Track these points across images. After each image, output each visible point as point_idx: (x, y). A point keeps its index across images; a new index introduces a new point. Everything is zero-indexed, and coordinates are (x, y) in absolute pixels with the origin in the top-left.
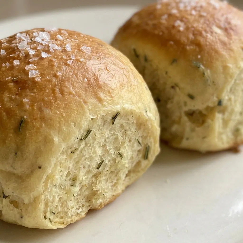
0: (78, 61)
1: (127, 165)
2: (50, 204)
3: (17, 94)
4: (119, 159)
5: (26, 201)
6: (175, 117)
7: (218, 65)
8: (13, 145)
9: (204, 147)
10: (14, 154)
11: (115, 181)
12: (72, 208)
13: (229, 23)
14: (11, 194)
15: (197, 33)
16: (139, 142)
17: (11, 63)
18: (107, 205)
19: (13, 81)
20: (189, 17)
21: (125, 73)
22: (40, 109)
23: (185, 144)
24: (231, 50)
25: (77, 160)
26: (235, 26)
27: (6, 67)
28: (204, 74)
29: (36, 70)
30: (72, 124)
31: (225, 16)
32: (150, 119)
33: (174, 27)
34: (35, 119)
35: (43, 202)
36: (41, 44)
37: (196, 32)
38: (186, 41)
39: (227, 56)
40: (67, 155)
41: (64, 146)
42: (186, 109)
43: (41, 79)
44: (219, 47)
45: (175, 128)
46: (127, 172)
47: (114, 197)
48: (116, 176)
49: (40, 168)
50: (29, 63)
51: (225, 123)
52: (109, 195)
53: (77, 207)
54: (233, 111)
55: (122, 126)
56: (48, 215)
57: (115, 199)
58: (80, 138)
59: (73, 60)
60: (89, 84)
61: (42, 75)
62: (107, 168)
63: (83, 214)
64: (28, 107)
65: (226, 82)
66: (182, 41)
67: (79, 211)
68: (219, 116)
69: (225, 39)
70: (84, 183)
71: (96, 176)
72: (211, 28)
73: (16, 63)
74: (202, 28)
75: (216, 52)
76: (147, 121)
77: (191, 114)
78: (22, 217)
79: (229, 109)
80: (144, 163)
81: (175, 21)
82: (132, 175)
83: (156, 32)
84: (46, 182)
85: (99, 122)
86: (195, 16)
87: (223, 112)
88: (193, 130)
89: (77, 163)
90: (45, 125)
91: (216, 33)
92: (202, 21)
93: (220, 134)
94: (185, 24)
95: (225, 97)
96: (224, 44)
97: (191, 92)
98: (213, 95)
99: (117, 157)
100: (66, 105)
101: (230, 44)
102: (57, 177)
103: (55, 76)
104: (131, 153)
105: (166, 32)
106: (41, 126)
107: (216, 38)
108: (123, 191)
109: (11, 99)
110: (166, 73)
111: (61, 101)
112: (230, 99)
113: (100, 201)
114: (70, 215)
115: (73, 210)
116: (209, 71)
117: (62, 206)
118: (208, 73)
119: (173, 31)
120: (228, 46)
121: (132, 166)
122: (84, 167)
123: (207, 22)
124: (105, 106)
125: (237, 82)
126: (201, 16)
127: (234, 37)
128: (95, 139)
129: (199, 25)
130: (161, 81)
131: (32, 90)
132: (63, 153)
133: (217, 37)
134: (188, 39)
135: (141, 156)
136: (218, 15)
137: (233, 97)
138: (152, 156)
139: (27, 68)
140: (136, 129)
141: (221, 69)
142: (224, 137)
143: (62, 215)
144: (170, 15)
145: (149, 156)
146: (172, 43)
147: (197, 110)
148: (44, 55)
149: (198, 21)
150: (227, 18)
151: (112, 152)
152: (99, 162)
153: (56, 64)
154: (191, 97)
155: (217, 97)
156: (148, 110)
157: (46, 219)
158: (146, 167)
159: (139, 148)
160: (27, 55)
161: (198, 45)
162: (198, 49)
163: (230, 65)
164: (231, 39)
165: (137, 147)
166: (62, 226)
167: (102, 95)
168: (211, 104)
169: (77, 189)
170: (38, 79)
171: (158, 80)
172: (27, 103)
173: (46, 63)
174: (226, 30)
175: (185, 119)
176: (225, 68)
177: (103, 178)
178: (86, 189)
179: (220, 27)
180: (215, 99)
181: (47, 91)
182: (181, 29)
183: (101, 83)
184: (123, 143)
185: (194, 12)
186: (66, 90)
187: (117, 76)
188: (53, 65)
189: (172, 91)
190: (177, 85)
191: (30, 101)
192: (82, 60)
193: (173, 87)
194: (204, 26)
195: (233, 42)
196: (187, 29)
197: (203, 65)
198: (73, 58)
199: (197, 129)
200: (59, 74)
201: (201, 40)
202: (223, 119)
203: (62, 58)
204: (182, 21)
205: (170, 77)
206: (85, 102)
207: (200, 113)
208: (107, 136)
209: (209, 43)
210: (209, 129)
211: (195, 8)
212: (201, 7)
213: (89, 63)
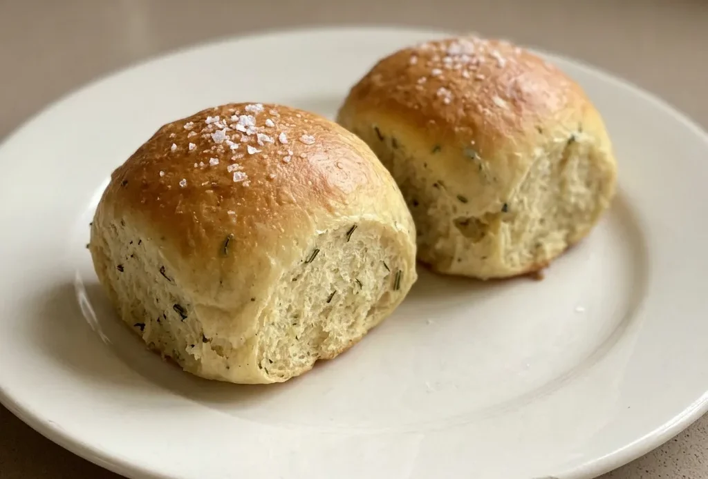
0: (298, 157)
1: (369, 298)
2: (266, 348)
3: (218, 205)
4: (357, 288)
5: (235, 346)
6: (441, 227)
7: (502, 155)
8: (217, 271)
9: (484, 272)
10: (218, 283)
11: (352, 320)
12: (295, 355)
13: (519, 91)
14: (214, 336)
15: (470, 108)
16: (385, 265)
17: (207, 162)
18: (342, 353)
19: (213, 188)
20: (458, 81)
21: (363, 170)
22: (251, 223)
23: (455, 268)
24: (521, 132)
25: (301, 290)
26: (528, 95)
27: (199, 167)
28: (480, 168)
29: (242, 171)
30: (295, 242)
31: (513, 80)
32: (400, 232)
33: (435, 97)
34: (246, 237)
35: (258, 346)
36: (245, 134)
37: (468, 106)
38: (454, 119)
39: (515, 142)
40: (289, 283)
41: (283, 271)
42: (456, 216)
43: (250, 184)
44: (502, 128)
45: (440, 245)
46: (369, 309)
47: (350, 343)
48: (354, 313)
49: (253, 300)
50: (232, 162)
51: (516, 235)
52: (344, 339)
53: (301, 355)
54: (527, 218)
55: (361, 244)
56: (264, 363)
57: (353, 345)
58: (304, 260)
59: (292, 156)
60: (315, 189)
61: (251, 178)
62: (341, 302)
63: (309, 366)
64: (234, 221)
65: (513, 177)
66: (448, 120)
67: (303, 361)
68: (505, 227)
69: (513, 116)
70: (310, 322)
71: (327, 312)
72: (490, 99)
73: (214, 162)
74: (477, 99)
75: (499, 136)
76: (396, 235)
77: (463, 224)
78: (228, 368)
79: (522, 215)
80: (395, 296)
81: (438, 88)
82: (376, 312)
83: (410, 104)
84: (261, 319)
85: (330, 238)
86: (468, 79)
87: (511, 220)
88: (467, 247)
89: (301, 293)
90: (258, 245)
91: (498, 107)
92: (478, 88)
93: (508, 252)
94: (453, 92)
95: (513, 199)
96: (509, 122)
97: (462, 193)
98: (494, 196)
99: (354, 285)
100: (285, 217)
101: (519, 123)
102: (276, 311)
103: (269, 179)
104: (375, 281)
105: (424, 104)
106: (254, 245)
107: (498, 116)
108: (364, 336)
109: (211, 212)
110: (425, 165)
111: (278, 212)
112: (521, 202)
113: (332, 347)
114: (291, 365)
115: (296, 358)
116: (487, 164)
117: (280, 353)
118: (487, 165)
119: (435, 105)
120: (517, 126)
121: (376, 299)
122: (310, 299)
123: (486, 91)
124: (337, 217)
125: (532, 176)
126: (477, 80)
127: (525, 111)
128: (323, 262)
129: (472, 96)
130: (419, 177)
131: (239, 198)
132: (283, 280)
133: (500, 114)
134: (456, 116)
135: (389, 285)
136: (503, 79)
137: (526, 200)
138: (405, 286)
139: (230, 169)
140: (381, 247)
141: (505, 159)
142: (516, 256)
143: (281, 364)
144: (430, 77)
145: (402, 285)
146: (433, 122)
147: (473, 217)
148: (251, 150)
149: (471, 88)
150: (516, 82)
151: (348, 279)
152: (330, 292)
153: (268, 162)
154: (463, 200)
155: (501, 201)
156: (397, 220)
157: (261, 368)
158: (397, 301)
159: (387, 273)
160: (228, 150)
161: (472, 125)
162: (471, 132)
163: (519, 154)
164: (520, 116)
165: (383, 272)
166: (282, 380)
167: (332, 203)
168: (491, 210)
169: (300, 329)
170: (246, 184)
171: (415, 174)
172: (234, 216)
173: (255, 161)
174: (513, 101)
175: (455, 230)
176: (512, 158)
177: (335, 316)
178: (313, 331)
179: (504, 98)
180: (498, 202)
181: (260, 199)
182: (447, 101)
183: (331, 186)
184: (363, 267)
185: (466, 74)
186: (283, 197)
187: (352, 175)
188: (265, 165)
189: (435, 190)
190: (441, 183)
191: (236, 213)
192: (304, 155)
193: (436, 185)
194: (480, 97)
195: (524, 120)
196: (456, 100)
197: (479, 155)
198: (291, 153)
199: (473, 245)
200: (273, 176)
201: (477, 119)
202: (512, 231)
203: (276, 154)
204: (447, 88)
205: (431, 171)
206: (311, 213)
207: (478, 221)
208: (340, 258)
209: (488, 122)
210: (491, 246)
211: (467, 66)
212: (478, 64)
213: (313, 160)
